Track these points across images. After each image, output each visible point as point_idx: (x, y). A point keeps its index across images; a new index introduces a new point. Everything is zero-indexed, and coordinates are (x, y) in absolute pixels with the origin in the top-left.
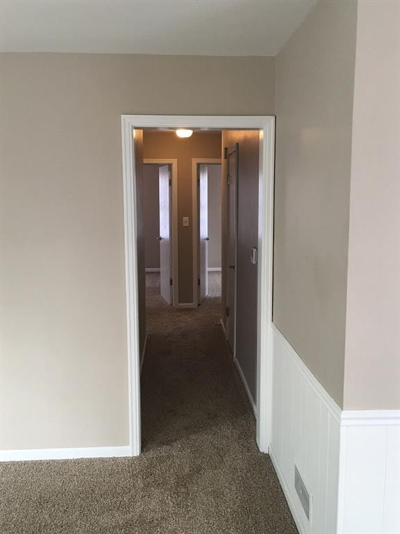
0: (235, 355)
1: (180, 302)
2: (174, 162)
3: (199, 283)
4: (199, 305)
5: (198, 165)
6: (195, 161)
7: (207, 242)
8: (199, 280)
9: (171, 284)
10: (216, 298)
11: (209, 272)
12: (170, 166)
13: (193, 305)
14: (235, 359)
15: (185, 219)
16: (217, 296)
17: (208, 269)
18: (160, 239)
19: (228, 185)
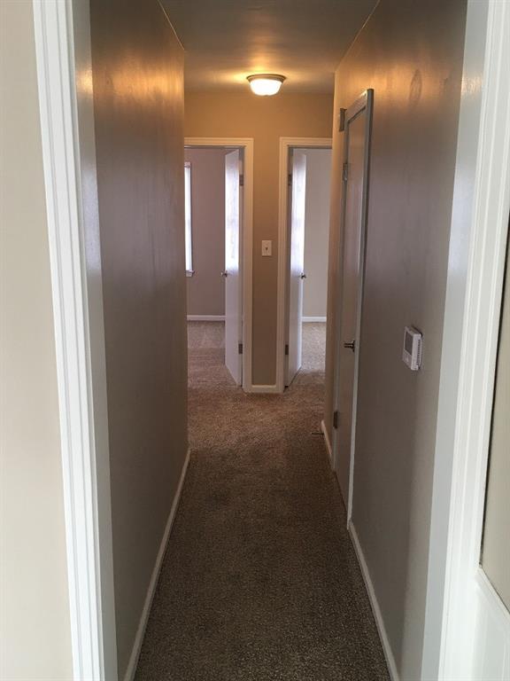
0: (349, 516)
1: (253, 384)
2: (248, 143)
3: (287, 352)
4: (286, 387)
5: (291, 149)
6: (284, 143)
7: (302, 281)
8: (287, 347)
9: (241, 352)
10: (315, 375)
11: (303, 323)
12: (242, 149)
13: (276, 388)
14: (350, 526)
15: (266, 244)
16: (316, 369)
17: (302, 318)
18: (226, 275)
19: (346, 182)
